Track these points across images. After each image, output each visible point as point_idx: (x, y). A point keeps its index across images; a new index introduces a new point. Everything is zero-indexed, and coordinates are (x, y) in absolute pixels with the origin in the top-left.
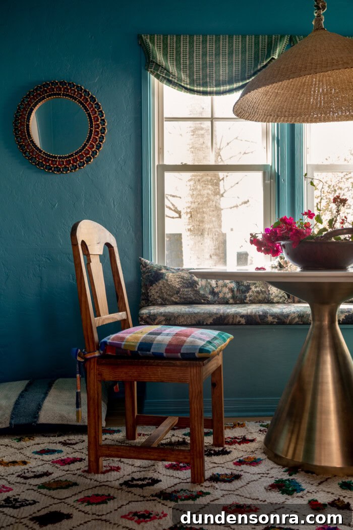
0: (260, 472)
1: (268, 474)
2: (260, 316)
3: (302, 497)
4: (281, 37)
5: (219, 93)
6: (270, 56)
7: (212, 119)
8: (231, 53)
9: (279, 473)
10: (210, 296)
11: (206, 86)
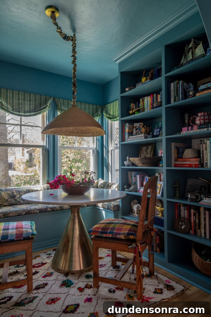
0: (54, 279)
1: (58, 279)
2: (45, 209)
3: (74, 287)
4: (50, 97)
5: (25, 116)
6: (46, 104)
7: (21, 125)
8: (30, 100)
9: (62, 278)
10: (22, 201)
11: (20, 113)
